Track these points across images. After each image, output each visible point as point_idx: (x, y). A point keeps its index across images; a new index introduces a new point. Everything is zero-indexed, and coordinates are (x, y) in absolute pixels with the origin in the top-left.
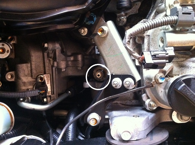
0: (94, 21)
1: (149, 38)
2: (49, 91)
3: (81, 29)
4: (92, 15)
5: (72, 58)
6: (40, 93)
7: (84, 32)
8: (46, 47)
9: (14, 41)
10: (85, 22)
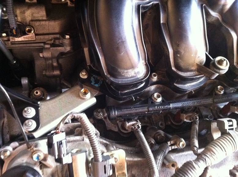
0: (94, 84)
1: (81, 141)
2: (15, 39)
3: (85, 72)
4: (100, 82)
5: (55, 64)
6: (13, 30)
7: (83, 75)
8: (66, 37)
9: (71, 4)
10: (93, 76)
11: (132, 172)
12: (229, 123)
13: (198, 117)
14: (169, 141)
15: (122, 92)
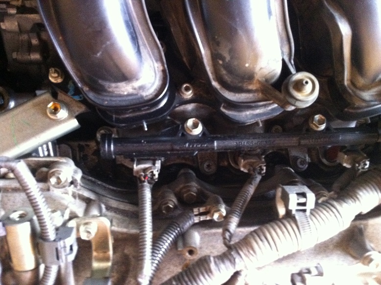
0: (72, 95)
1: (44, 190)
5: (35, 42)
7: (53, 78)
11: (124, 250)
12: (298, 200)
13: (265, 168)
14: (196, 207)
15: (118, 117)
